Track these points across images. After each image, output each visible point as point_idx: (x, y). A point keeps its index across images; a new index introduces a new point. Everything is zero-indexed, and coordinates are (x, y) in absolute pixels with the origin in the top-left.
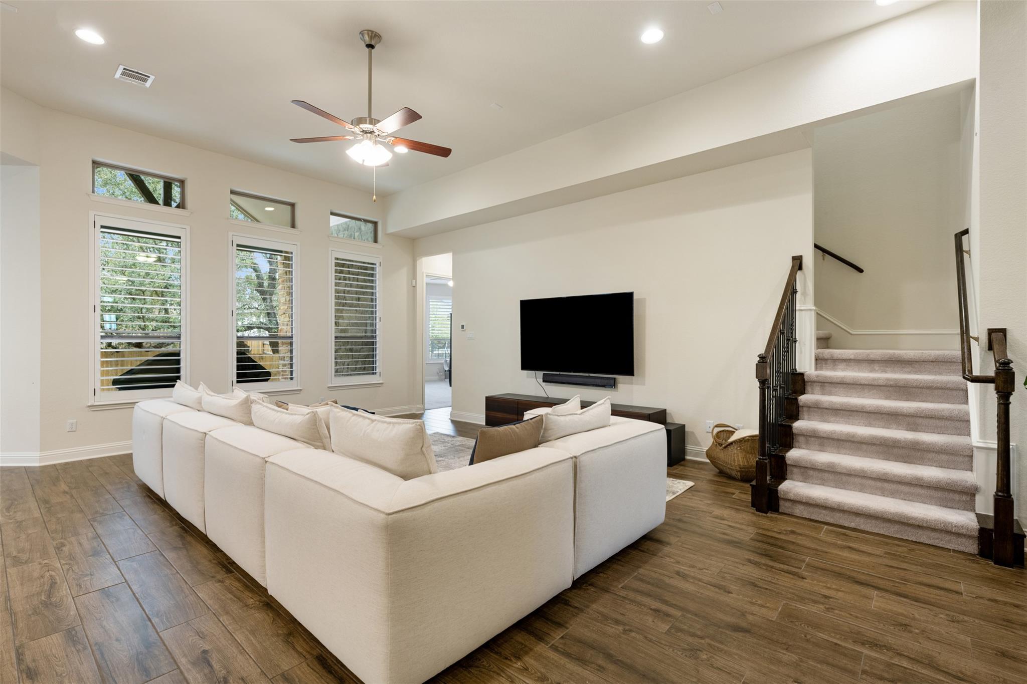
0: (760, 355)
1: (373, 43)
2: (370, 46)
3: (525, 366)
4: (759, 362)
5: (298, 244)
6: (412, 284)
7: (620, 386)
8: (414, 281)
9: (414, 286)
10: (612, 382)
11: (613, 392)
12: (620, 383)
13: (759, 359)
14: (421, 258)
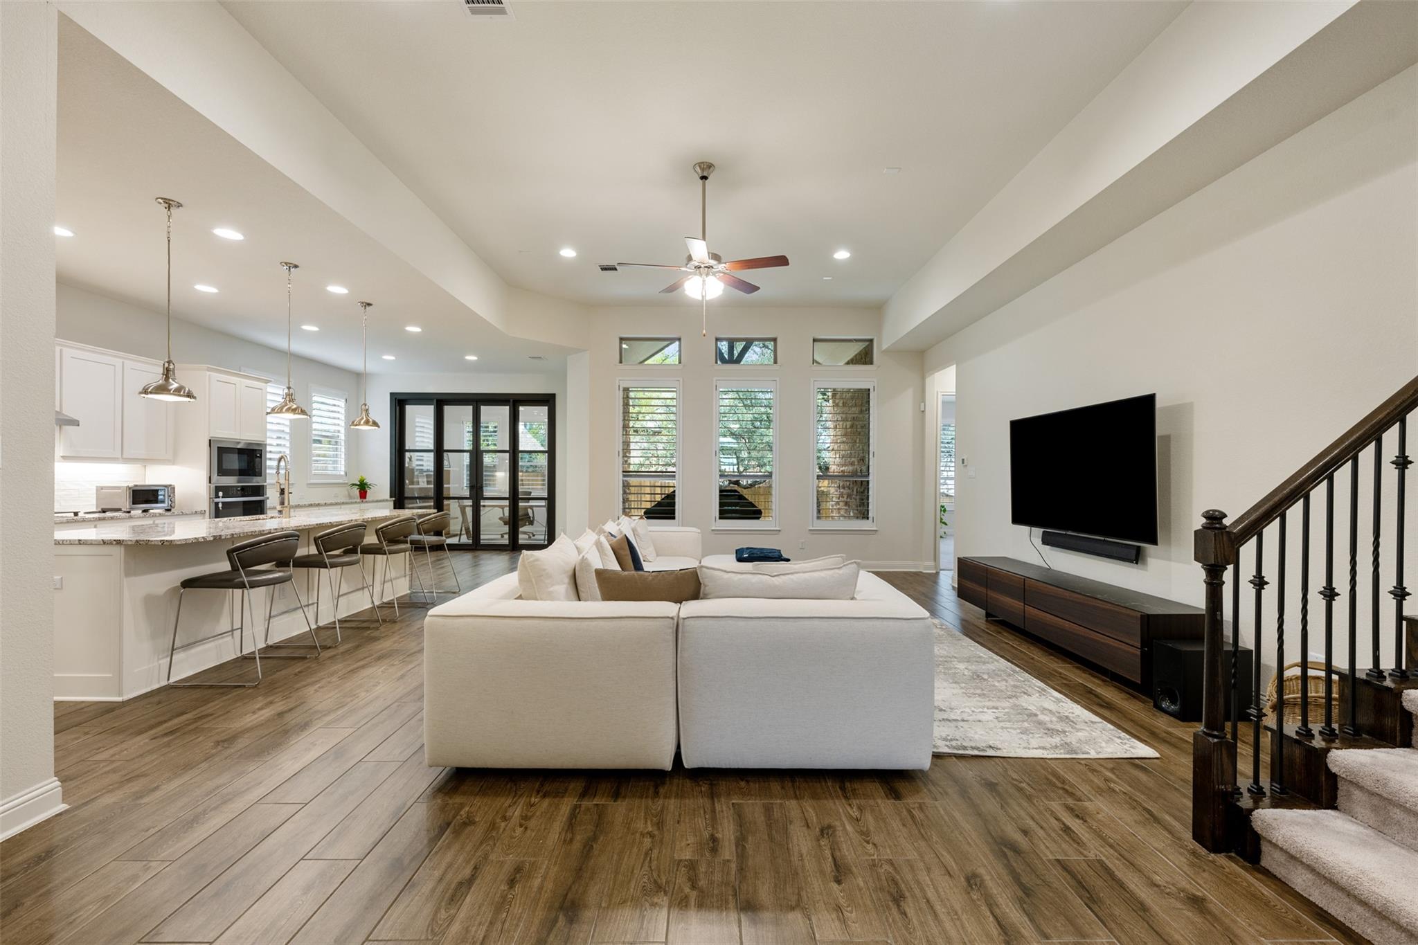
0: (1207, 512)
1: (705, 174)
2: (704, 178)
3: (1018, 518)
4: (1204, 527)
5: (778, 379)
6: (920, 408)
7: (1152, 562)
8: (923, 404)
9: (923, 411)
10: (1134, 552)
11: (1140, 571)
12: (1150, 557)
13: (1204, 520)
14: (933, 374)
